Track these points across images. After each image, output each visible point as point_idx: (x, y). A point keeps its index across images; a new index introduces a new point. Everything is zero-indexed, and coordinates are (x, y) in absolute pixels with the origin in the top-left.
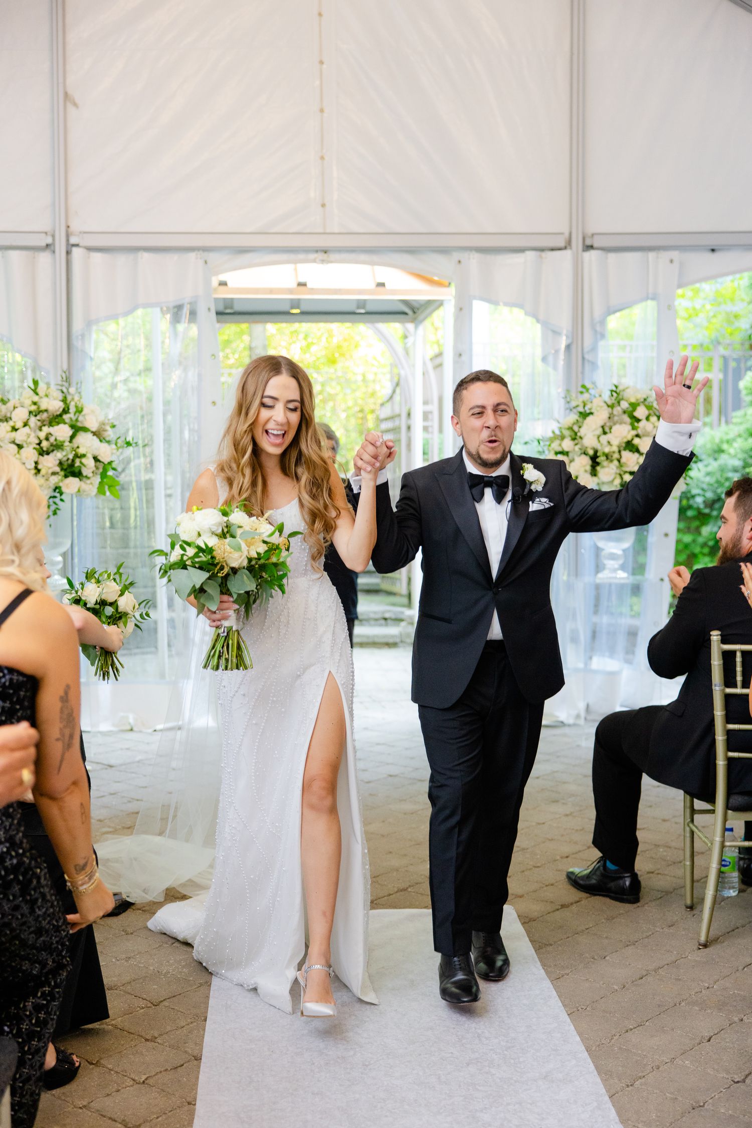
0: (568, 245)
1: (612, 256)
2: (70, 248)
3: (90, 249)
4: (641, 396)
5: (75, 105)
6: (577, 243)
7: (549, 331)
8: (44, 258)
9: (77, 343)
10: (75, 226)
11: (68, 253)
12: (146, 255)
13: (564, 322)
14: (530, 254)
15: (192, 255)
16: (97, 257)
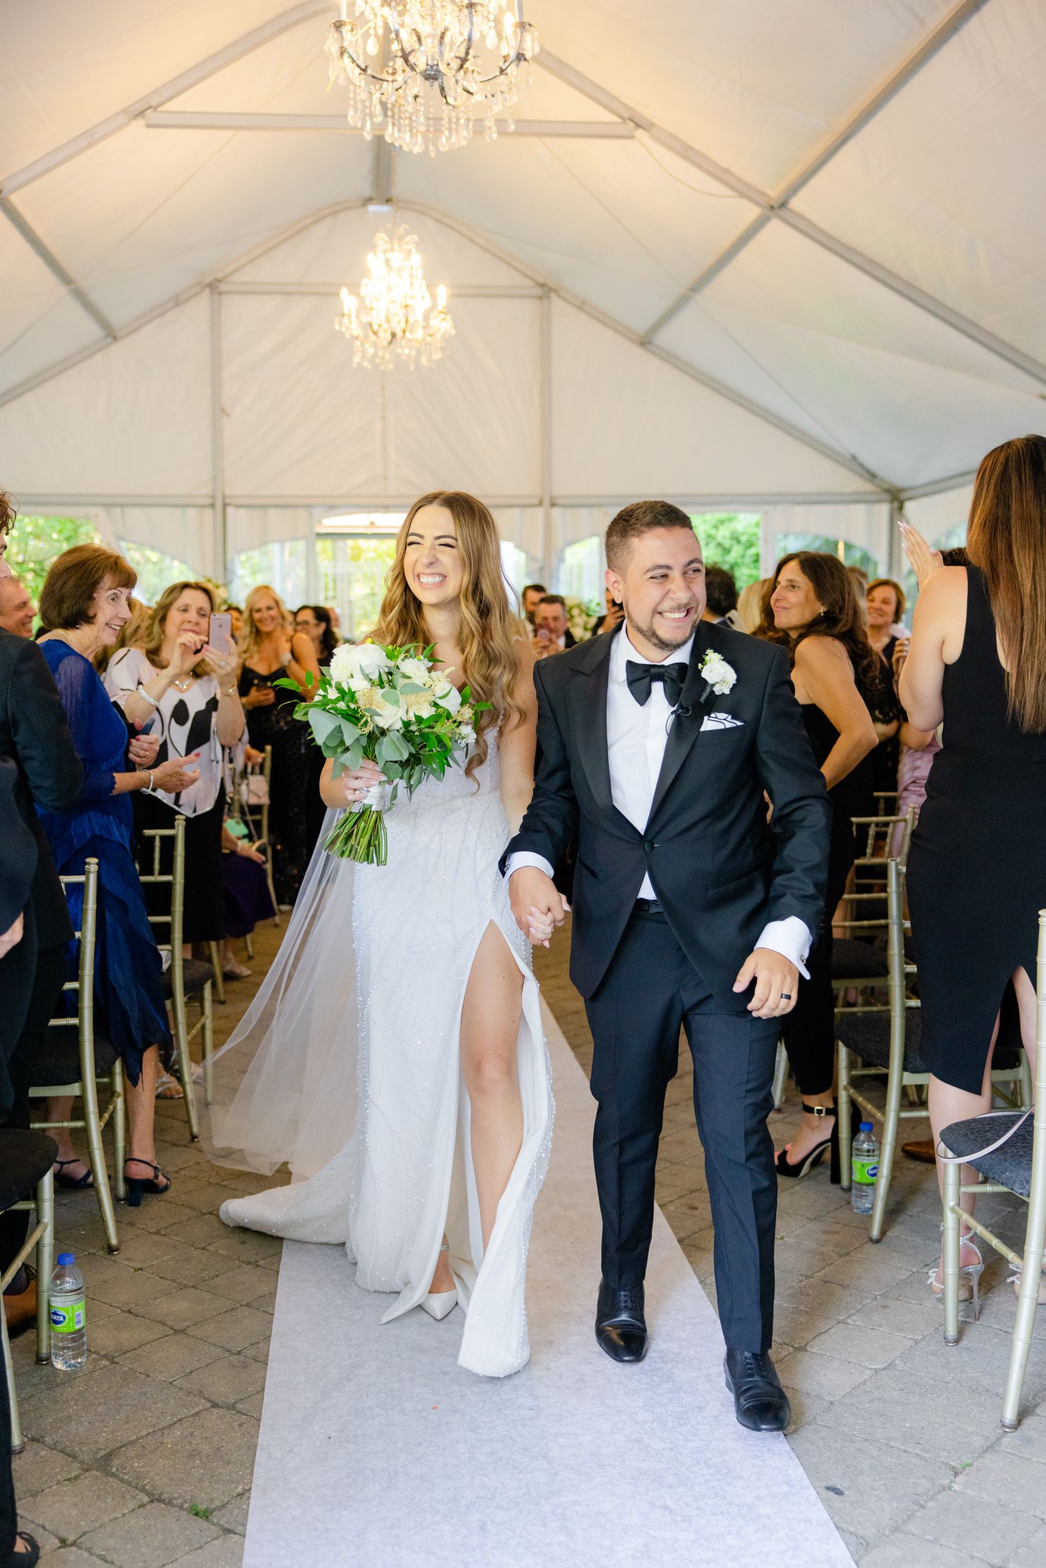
0: (541, 504)
1: (569, 511)
2: (225, 505)
3: (238, 506)
4: (576, 602)
5: (228, 415)
6: (547, 502)
7: (531, 558)
8: (208, 513)
9: (229, 566)
10: (228, 492)
11: (224, 509)
12: (272, 512)
13: (539, 552)
14: (516, 511)
15: (302, 511)
16: (242, 511)
